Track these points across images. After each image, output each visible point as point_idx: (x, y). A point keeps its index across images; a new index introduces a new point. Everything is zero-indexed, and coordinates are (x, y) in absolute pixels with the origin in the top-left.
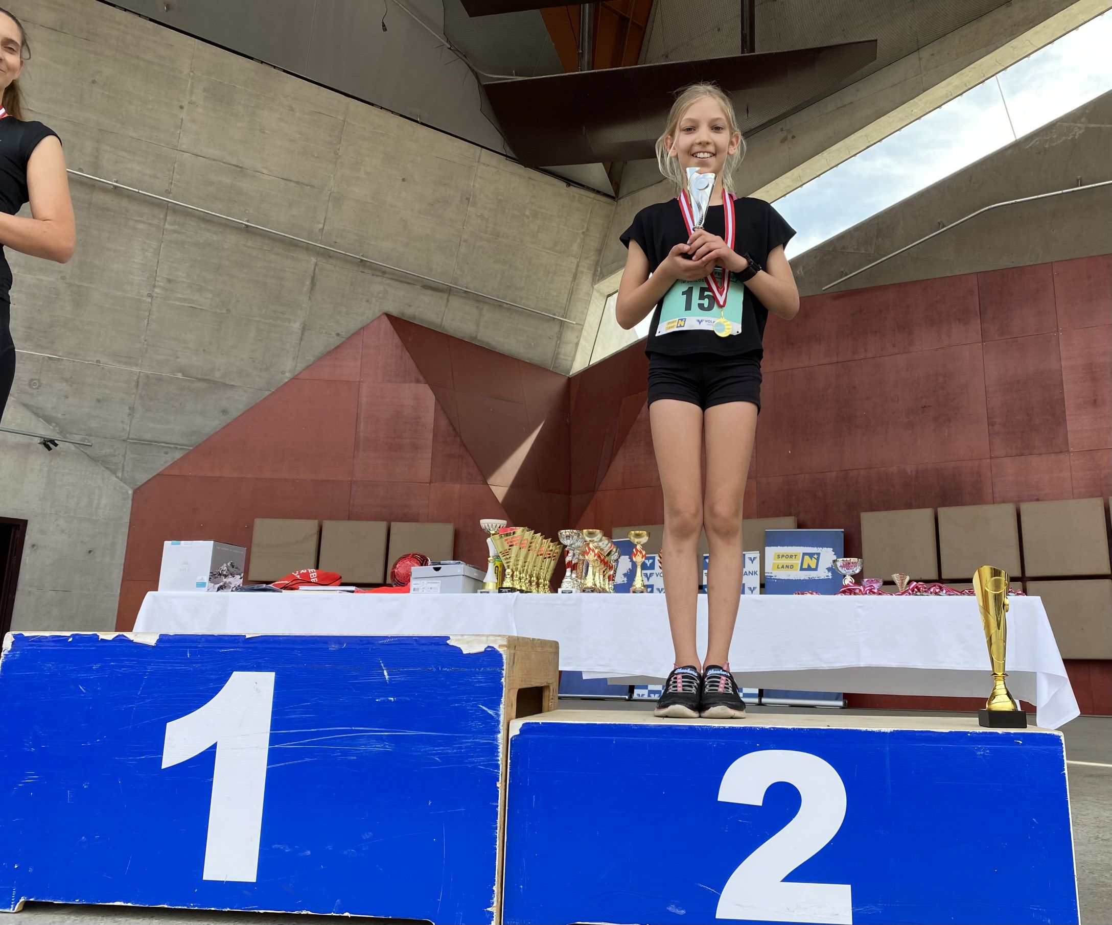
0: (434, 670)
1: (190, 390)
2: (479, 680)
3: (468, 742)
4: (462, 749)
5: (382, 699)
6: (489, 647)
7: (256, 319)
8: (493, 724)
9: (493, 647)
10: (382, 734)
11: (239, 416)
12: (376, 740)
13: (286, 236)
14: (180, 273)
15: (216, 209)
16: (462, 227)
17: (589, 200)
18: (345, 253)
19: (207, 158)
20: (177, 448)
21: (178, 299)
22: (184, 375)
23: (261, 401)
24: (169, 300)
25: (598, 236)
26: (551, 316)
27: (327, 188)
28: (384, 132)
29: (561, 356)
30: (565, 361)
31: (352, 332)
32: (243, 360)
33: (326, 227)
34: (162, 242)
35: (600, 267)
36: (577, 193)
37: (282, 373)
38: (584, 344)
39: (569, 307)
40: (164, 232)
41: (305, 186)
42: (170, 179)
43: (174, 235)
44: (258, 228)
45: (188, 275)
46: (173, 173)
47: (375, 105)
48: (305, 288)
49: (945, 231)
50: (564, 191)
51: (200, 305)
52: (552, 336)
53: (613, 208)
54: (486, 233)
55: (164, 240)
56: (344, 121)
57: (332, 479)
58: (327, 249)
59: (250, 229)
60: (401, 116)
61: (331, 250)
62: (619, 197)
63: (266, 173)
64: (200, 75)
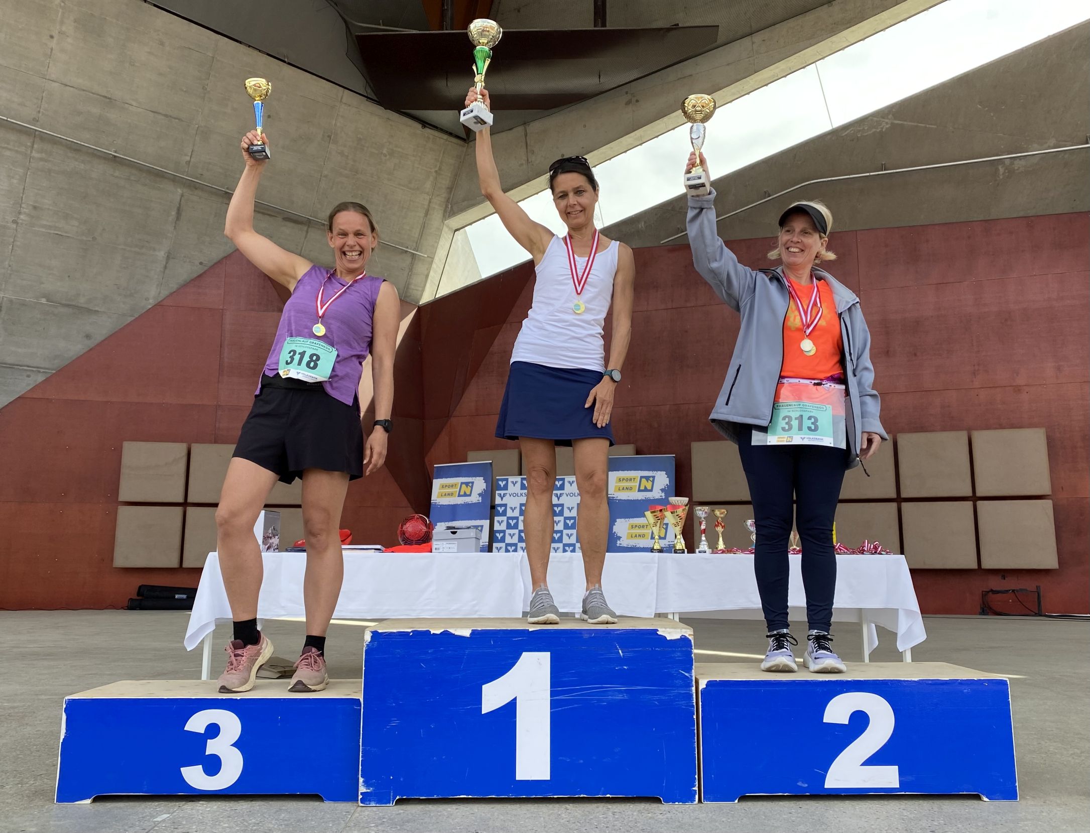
0: (650, 650)
1: (55, 315)
2: (678, 655)
3: (675, 693)
4: (672, 697)
5: (619, 667)
6: (682, 636)
7: (122, 247)
8: (688, 682)
9: (685, 637)
10: (622, 689)
11: (103, 341)
12: (618, 693)
13: (153, 168)
14: (46, 201)
15: (84, 139)
16: (323, 163)
17: (442, 141)
18: (210, 185)
19: (76, 88)
20: (39, 372)
21: (44, 226)
22: (48, 301)
23: (125, 326)
24: (34, 227)
25: (449, 175)
26: (404, 249)
27: (194, 122)
28: (251, 70)
29: (412, 287)
30: (415, 291)
31: (215, 261)
32: (107, 286)
33: (192, 159)
34: (29, 169)
35: (451, 204)
36: (432, 135)
37: (146, 299)
38: (433, 276)
39: (420, 241)
40: (31, 160)
41: (173, 119)
42: (37, 107)
43: (41, 163)
44: (125, 159)
45: (54, 203)
46: (41, 102)
47: (243, 43)
48: (170, 219)
49: (770, 200)
50: (420, 132)
51: (66, 232)
52: (404, 268)
53: (465, 149)
54: (346, 170)
55: (30, 168)
56: (213, 58)
57: (198, 403)
58: (194, 181)
59: (118, 159)
60: (269, 55)
61: (197, 182)
62: (470, 139)
63: (134, 105)
64: (71, 6)
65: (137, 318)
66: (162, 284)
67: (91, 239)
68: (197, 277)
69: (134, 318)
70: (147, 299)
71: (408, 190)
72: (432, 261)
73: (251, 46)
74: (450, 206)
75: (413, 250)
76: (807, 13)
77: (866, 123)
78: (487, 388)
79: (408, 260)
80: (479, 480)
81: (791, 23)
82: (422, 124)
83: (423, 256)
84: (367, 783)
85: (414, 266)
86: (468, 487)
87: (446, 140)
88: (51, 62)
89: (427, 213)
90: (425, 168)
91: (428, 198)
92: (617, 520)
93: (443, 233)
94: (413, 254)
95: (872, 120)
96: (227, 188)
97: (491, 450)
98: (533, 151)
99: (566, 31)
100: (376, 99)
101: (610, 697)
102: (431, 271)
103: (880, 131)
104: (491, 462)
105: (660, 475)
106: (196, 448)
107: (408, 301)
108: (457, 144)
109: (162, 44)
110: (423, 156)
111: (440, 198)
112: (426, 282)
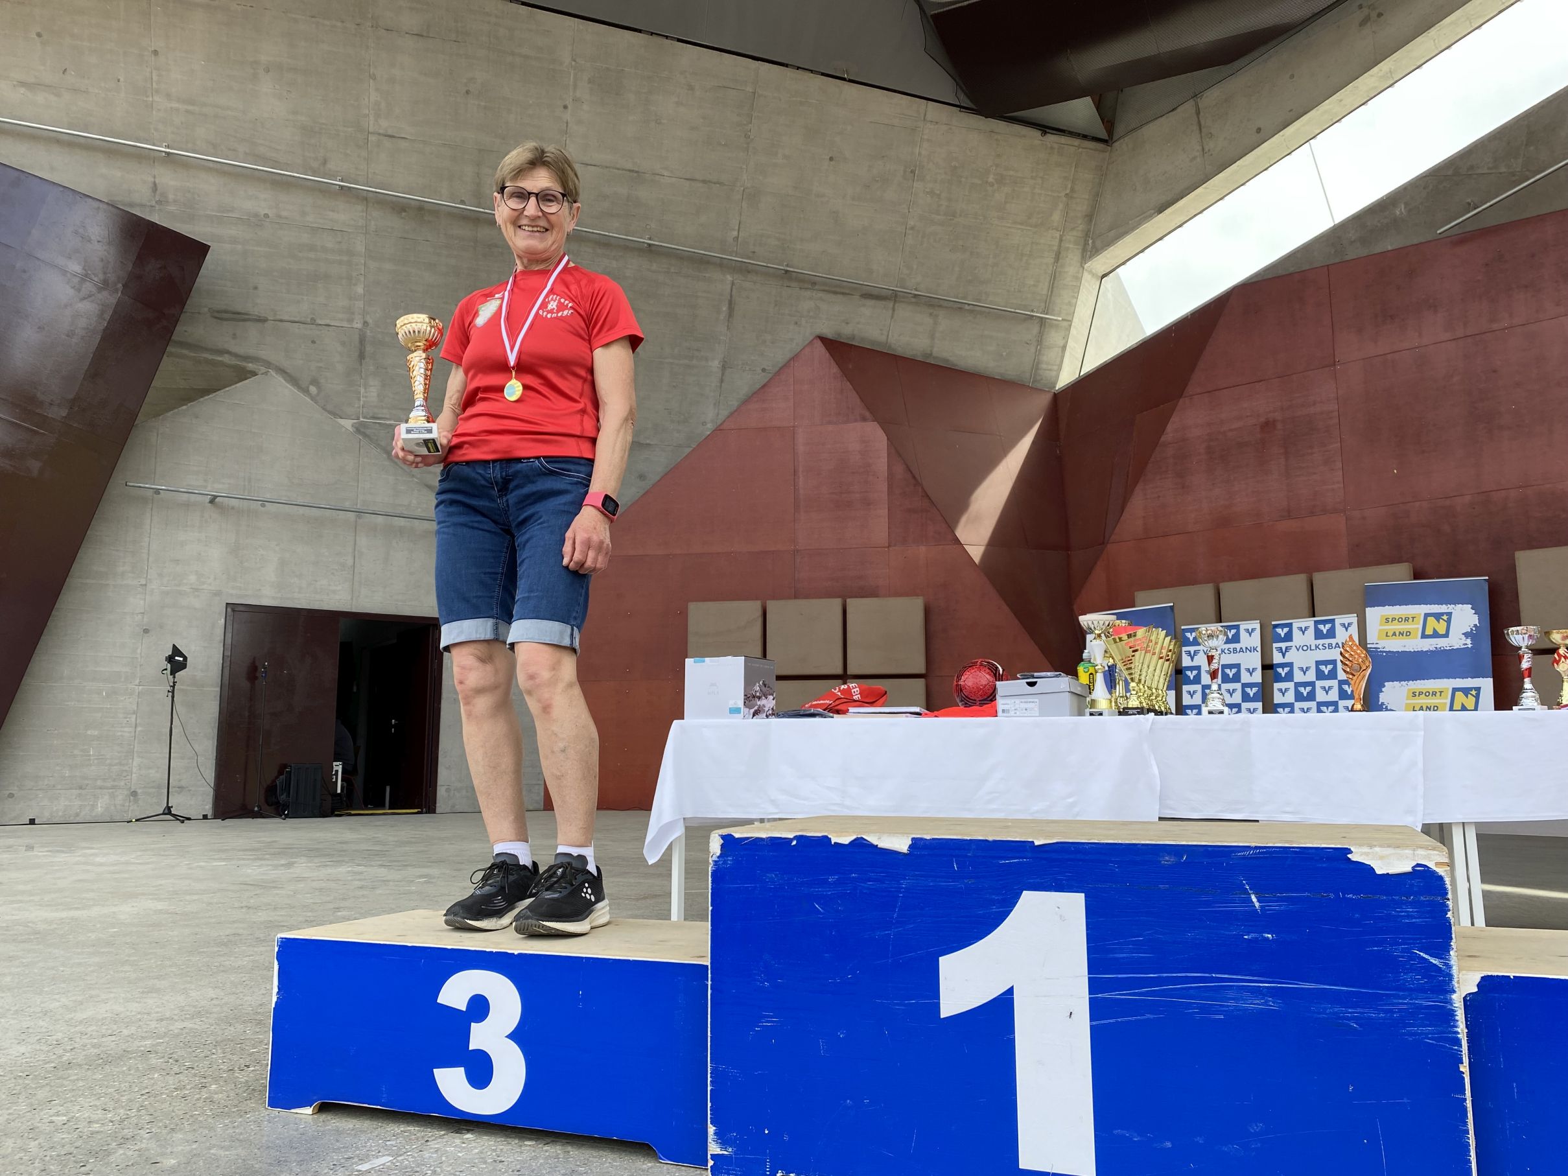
0: (1332, 896)
2: (1408, 913)
3: (1405, 1004)
4: (1395, 1012)
5: (1253, 935)
6: (1418, 865)
7: (668, 360)
8: (1442, 978)
9: (1425, 866)
10: (1261, 985)
11: (659, 481)
12: (1252, 993)
13: (694, 252)
15: (614, 230)
16: (907, 211)
17: (1073, 149)
18: (765, 264)
23: (682, 459)
25: (1087, 197)
26: (1029, 313)
27: (739, 183)
28: (803, 100)
29: (1044, 366)
30: (1048, 372)
31: (780, 366)
32: (656, 411)
33: (740, 236)
35: (1092, 238)
36: (1057, 143)
37: (703, 425)
38: (1075, 345)
39: (1051, 296)
41: (713, 185)
44: (661, 246)
47: (791, 65)
48: (722, 317)
50: (1040, 142)
52: (1031, 340)
53: (1107, 154)
54: (939, 215)
56: (754, 93)
57: (771, 549)
58: (745, 262)
59: (653, 248)
60: (823, 74)
61: (750, 263)
62: (1115, 139)
63: (666, 175)
64: (583, 62)
65: (695, 448)
66: (719, 402)
68: (760, 388)
69: (692, 449)
70: (704, 423)
71: (1026, 228)
72: (1070, 326)
73: (801, 68)
74: (1090, 242)
75: (1041, 313)
78: (1159, 497)
79: (1035, 330)
82: (1040, 130)
83: (1056, 320)
84: (722, 1138)
85: (1044, 337)
87: (1079, 147)
88: (568, 139)
89: (1057, 258)
90: (1050, 193)
91: (1057, 235)
92: (1386, 684)
93: (1083, 282)
94: (1042, 318)
96: (787, 266)
97: (1172, 586)
98: (1211, 133)
100: (974, 107)
101: (1232, 1003)
102: (1070, 339)
104: (1172, 604)
105: (1461, 610)
107: (1039, 388)
108: (1096, 150)
109: (691, 88)
110: (1046, 177)
111: (1075, 233)
112: (1063, 357)
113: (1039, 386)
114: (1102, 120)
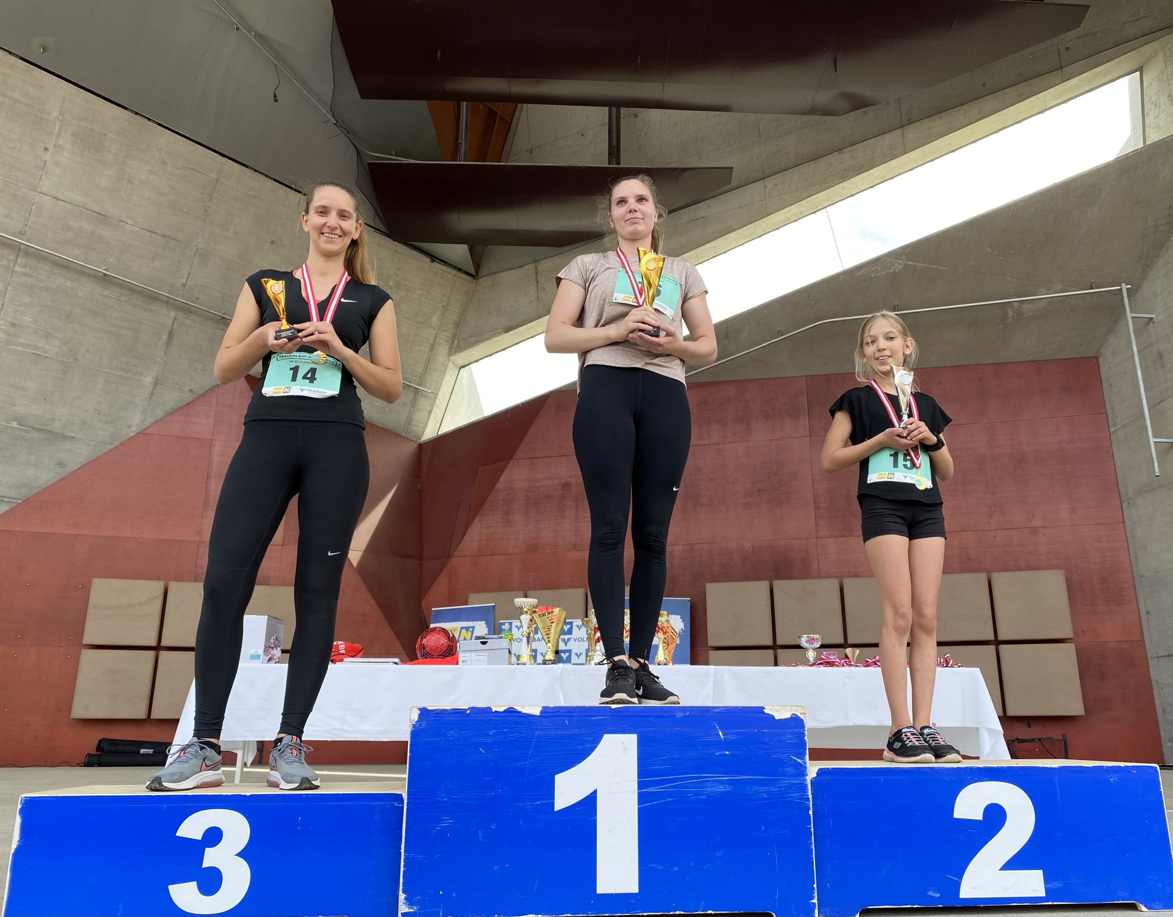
0: (756, 730)
1: (25, 440)
2: (789, 738)
3: (786, 783)
4: (783, 787)
5: (720, 753)
6: (793, 714)
7: (107, 370)
8: (802, 769)
9: (796, 714)
10: (723, 778)
11: (77, 470)
12: (719, 783)
13: (146, 288)
14: (26, 318)
15: (74, 256)
17: (450, 277)
18: (206, 309)
19: (69, 203)
20: (3, 501)
21: (22, 345)
22: (19, 424)
23: (103, 455)
24: (10, 345)
25: (457, 310)
26: (408, 383)
27: (193, 244)
28: (257, 195)
29: (414, 423)
30: (417, 427)
31: (206, 389)
32: (86, 411)
33: (188, 282)
34: (10, 284)
35: (457, 340)
36: (440, 269)
37: (128, 427)
38: (437, 412)
39: (424, 375)
40: (13, 274)
41: (171, 240)
42: (25, 220)
43: (25, 278)
44: (116, 278)
45: (35, 320)
46: (30, 215)
47: (251, 168)
48: (161, 342)
49: (783, 339)
50: (428, 266)
51: (45, 352)
52: (406, 403)
53: (473, 285)
55: (11, 282)
56: (217, 180)
57: (177, 538)
58: (189, 304)
59: (108, 278)
60: (275, 180)
61: (193, 306)
62: (480, 275)
63: (130, 223)
64: (70, 119)
65: (116, 447)
66: (147, 411)
67: (72, 360)
68: (186, 405)
69: (114, 446)
70: (130, 426)
71: (413, 324)
72: (436, 397)
73: (258, 171)
74: (456, 342)
75: (416, 385)
76: (820, 159)
77: (879, 264)
78: (491, 527)
79: (411, 395)
80: (480, 625)
81: (805, 168)
82: (430, 258)
83: (427, 392)
84: (409, 901)
85: (418, 401)
86: (469, 632)
87: (455, 276)
88: (43, 175)
89: (432, 348)
90: (431, 302)
91: (434, 332)
93: (448, 368)
94: (417, 389)
95: (885, 260)
96: (224, 314)
97: (494, 591)
98: (544, 288)
99: (582, 167)
100: (387, 232)
101: (709, 789)
102: (434, 407)
103: (894, 271)
104: (494, 604)
106: (174, 586)
107: (409, 438)
108: (466, 280)
109: (164, 163)
110: (430, 291)
111: (446, 334)
112: (428, 419)
113: (409, 436)
114: (473, 263)
